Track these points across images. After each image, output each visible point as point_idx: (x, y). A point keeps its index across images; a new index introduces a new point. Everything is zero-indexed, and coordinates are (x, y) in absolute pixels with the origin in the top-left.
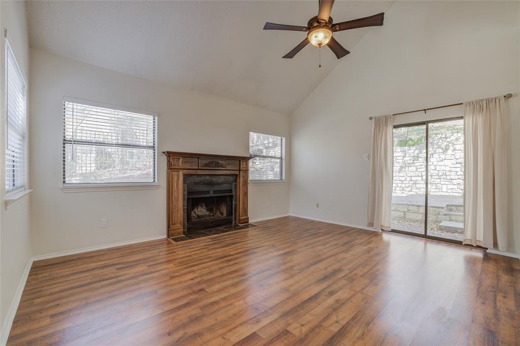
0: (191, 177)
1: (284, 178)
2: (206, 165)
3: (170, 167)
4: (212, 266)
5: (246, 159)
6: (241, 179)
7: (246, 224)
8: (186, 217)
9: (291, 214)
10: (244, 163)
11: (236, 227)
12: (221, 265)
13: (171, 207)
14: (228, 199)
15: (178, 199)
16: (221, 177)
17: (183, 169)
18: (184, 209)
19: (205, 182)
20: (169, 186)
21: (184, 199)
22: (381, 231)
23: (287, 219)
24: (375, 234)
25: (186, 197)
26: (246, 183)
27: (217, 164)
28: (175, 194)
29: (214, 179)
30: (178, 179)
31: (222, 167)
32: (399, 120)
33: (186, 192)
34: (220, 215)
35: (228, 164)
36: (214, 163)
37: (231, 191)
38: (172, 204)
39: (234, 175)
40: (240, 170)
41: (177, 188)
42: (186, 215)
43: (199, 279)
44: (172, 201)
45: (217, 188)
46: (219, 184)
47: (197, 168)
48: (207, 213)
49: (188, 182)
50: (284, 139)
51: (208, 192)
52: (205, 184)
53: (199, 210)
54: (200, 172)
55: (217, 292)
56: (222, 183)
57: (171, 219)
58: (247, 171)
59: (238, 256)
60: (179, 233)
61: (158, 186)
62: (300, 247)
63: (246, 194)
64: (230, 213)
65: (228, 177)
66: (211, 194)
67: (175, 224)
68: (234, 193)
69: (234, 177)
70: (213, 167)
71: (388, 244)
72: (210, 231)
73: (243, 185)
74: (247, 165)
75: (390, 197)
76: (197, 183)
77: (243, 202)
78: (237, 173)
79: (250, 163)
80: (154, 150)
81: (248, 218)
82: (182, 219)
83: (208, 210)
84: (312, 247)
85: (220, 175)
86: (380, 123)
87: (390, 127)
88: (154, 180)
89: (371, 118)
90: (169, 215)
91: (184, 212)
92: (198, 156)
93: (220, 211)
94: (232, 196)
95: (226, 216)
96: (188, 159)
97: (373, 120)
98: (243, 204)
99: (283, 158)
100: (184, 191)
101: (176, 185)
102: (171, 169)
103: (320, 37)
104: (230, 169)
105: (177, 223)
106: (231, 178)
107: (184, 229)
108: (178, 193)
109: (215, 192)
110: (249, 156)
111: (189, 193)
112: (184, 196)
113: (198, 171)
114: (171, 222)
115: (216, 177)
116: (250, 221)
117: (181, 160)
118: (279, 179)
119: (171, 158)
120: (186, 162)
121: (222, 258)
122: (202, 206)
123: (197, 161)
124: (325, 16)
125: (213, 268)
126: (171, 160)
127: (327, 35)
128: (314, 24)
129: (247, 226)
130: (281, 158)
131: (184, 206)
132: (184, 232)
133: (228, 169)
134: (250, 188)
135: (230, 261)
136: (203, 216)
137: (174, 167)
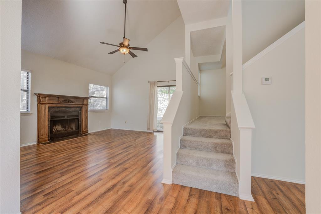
0: (53, 108)
1: (108, 108)
2: (63, 101)
3: (39, 102)
4: (73, 150)
5: (87, 99)
6: (84, 109)
7: (86, 133)
8: (50, 131)
9: (112, 128)
10: (86, 101)
11: (81, 135)
12: (78, 150)
13: (40, 125)
14: (76, 120)
15: (45, 120)
16: (72, 108)
17: (49, 104)
18: (48, 127)
19: (62, 111)
20: (39, 113)
21: (49, 121)
22: (153, 132)
23: (110, 130)
24: (151, 133)
25: (50, 120)
26: (87, 111)
27: (70, 101)
28: (43, 118)
29: (68, 109)
30: (45, 109)
31: (73, 102)
32: (160, 84)
33: (50, 117)
34: (70, 130)
35: (76, 101)
36: (68, 101)
37: (78, 116)
38: (41, 124)
39: (80, 107)
40: (83, 104)
41: (44, 114)
42: (50, 130)
43: (67, 155)
44: (41, 122)
45: (69, 114)
46: (70, 112)
47: (57, 103)
48: (62, 129)
49: (51, 111)
50: (108, 88)
51: (64, 117)
52: (62, 112)
53: (57, 127)
54: (59, 105)
55: (78, 157)
56: (73, 111)
57: (40, 133)
58: (87, 105)
59: (85, 146)
60: (45, 141)
61: (31, 114)
62: (116, 140)
63: (87, 117)
64: (77, 128)
65: (76, 108)
66: (66, 118)
67: (43, 135)
68: (79, 117)
69: (80, 108)
70: (67, 103)
71: (156, 136)
72: (65, 138)
73: (85, 113)
74: (87, 102)
75: (157, 117)
76: (57, 111)
77: (85, 122)
78: (82, 106)
79: (89, 100)
80: (28, 92)
81: (88, 130)
82: (47, 133)
83: (62, 127)
84: (122, 140)
85: (71, 107)
86: (153, 84)
87: (156, 87)
88: (28, 110)
89: (149, 82)
90: (39, 130)
91: (48, 128)
92: (58, 97)
93: (71, 127)
94: (78, 119)
95: (74, 130)
96: (51, 98)
97: (150, 83)
98: (85, 123)
99: (108, 98)
100: (49, 116)
101: (43, 112)
102: (40, 103)
103: (124, 51)
104: (78, 104)
105: (44, 135)
106: (78, 109)
107: (49, 138)
108: (45, 118)
109: (68, 116)
110: (88, 97)
111: (52, 117)
112: (49, 119)
113: (58, 105)
114: (40, 134)
115: (69, 108)
116: (89, 132)
117: (47, 98)
118: (105, 109)
119: (40, 97)
120: (50, 100)
121: (76, 147)
122: (59, 125)
123: (57, 99)
124: (126, 43)
125: (73, 151)
126: (40, 98)
127: (127, 50)
128: (122, 45)
129: (88, 135)
130: (107, 98)
131: (48, 125)
132: (48, 140)
133: (76, 103)
134: (89, 114)
135: (81, 148)
136: (60, 131)
137: (43, 102)
